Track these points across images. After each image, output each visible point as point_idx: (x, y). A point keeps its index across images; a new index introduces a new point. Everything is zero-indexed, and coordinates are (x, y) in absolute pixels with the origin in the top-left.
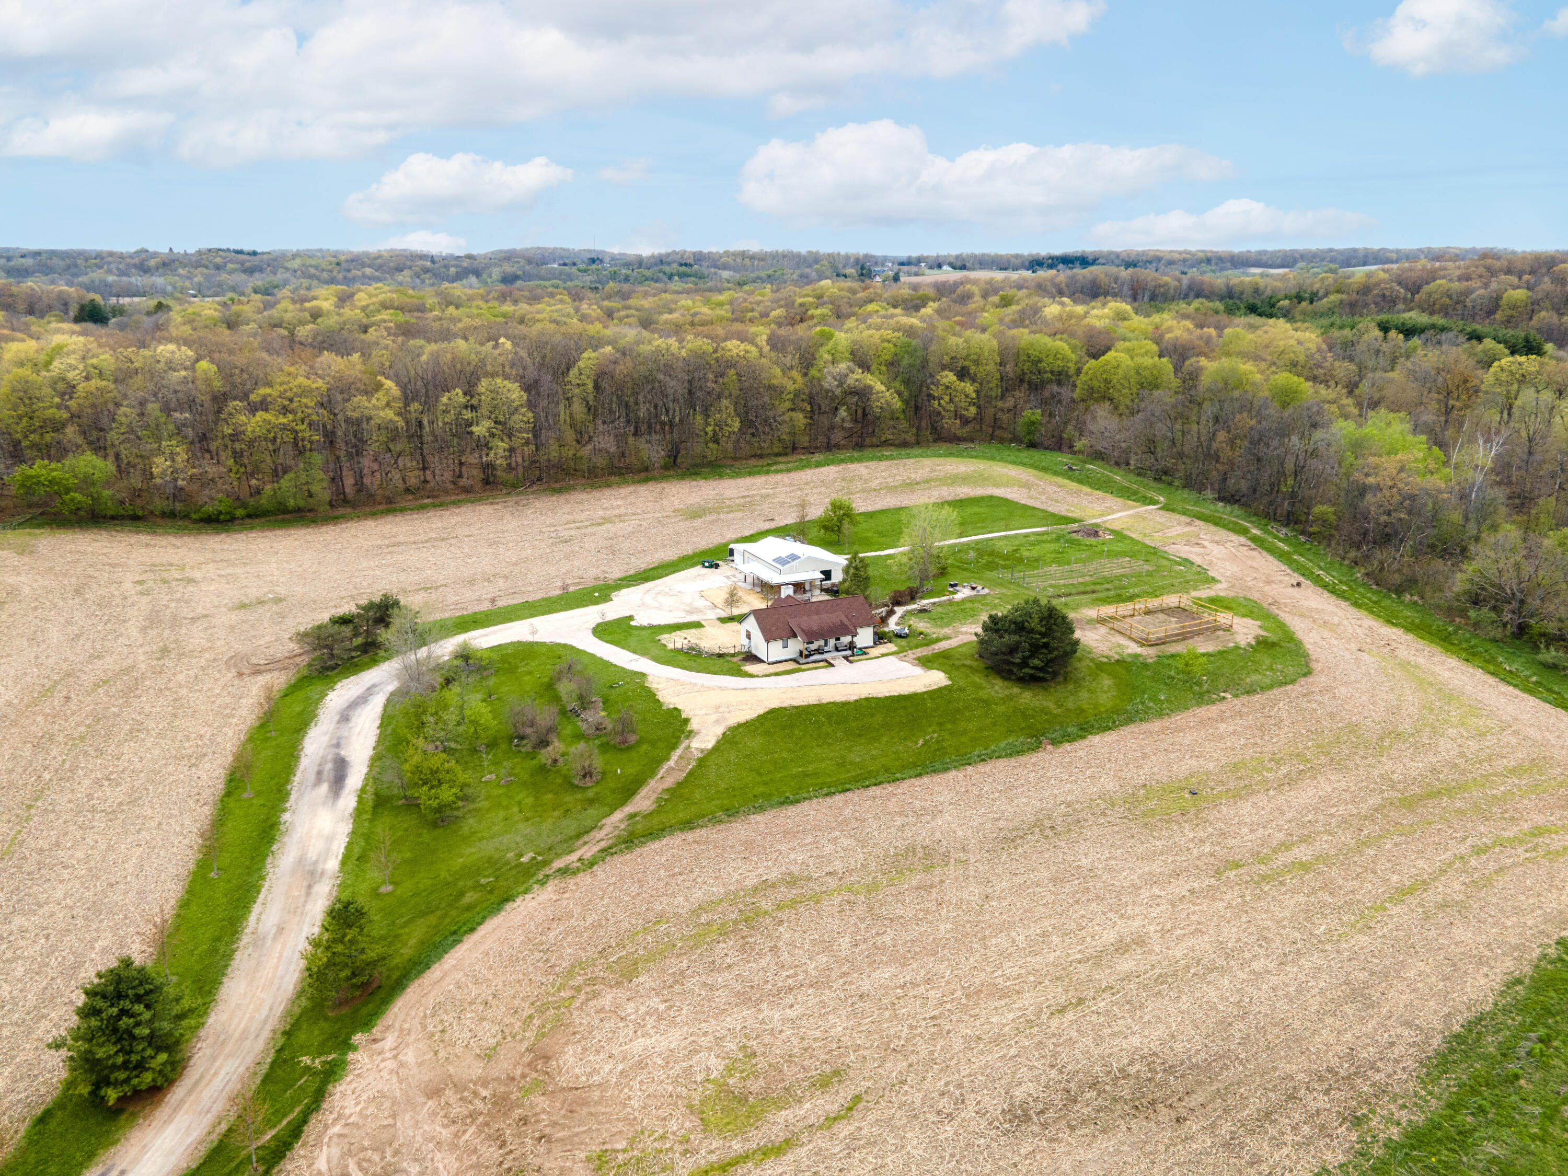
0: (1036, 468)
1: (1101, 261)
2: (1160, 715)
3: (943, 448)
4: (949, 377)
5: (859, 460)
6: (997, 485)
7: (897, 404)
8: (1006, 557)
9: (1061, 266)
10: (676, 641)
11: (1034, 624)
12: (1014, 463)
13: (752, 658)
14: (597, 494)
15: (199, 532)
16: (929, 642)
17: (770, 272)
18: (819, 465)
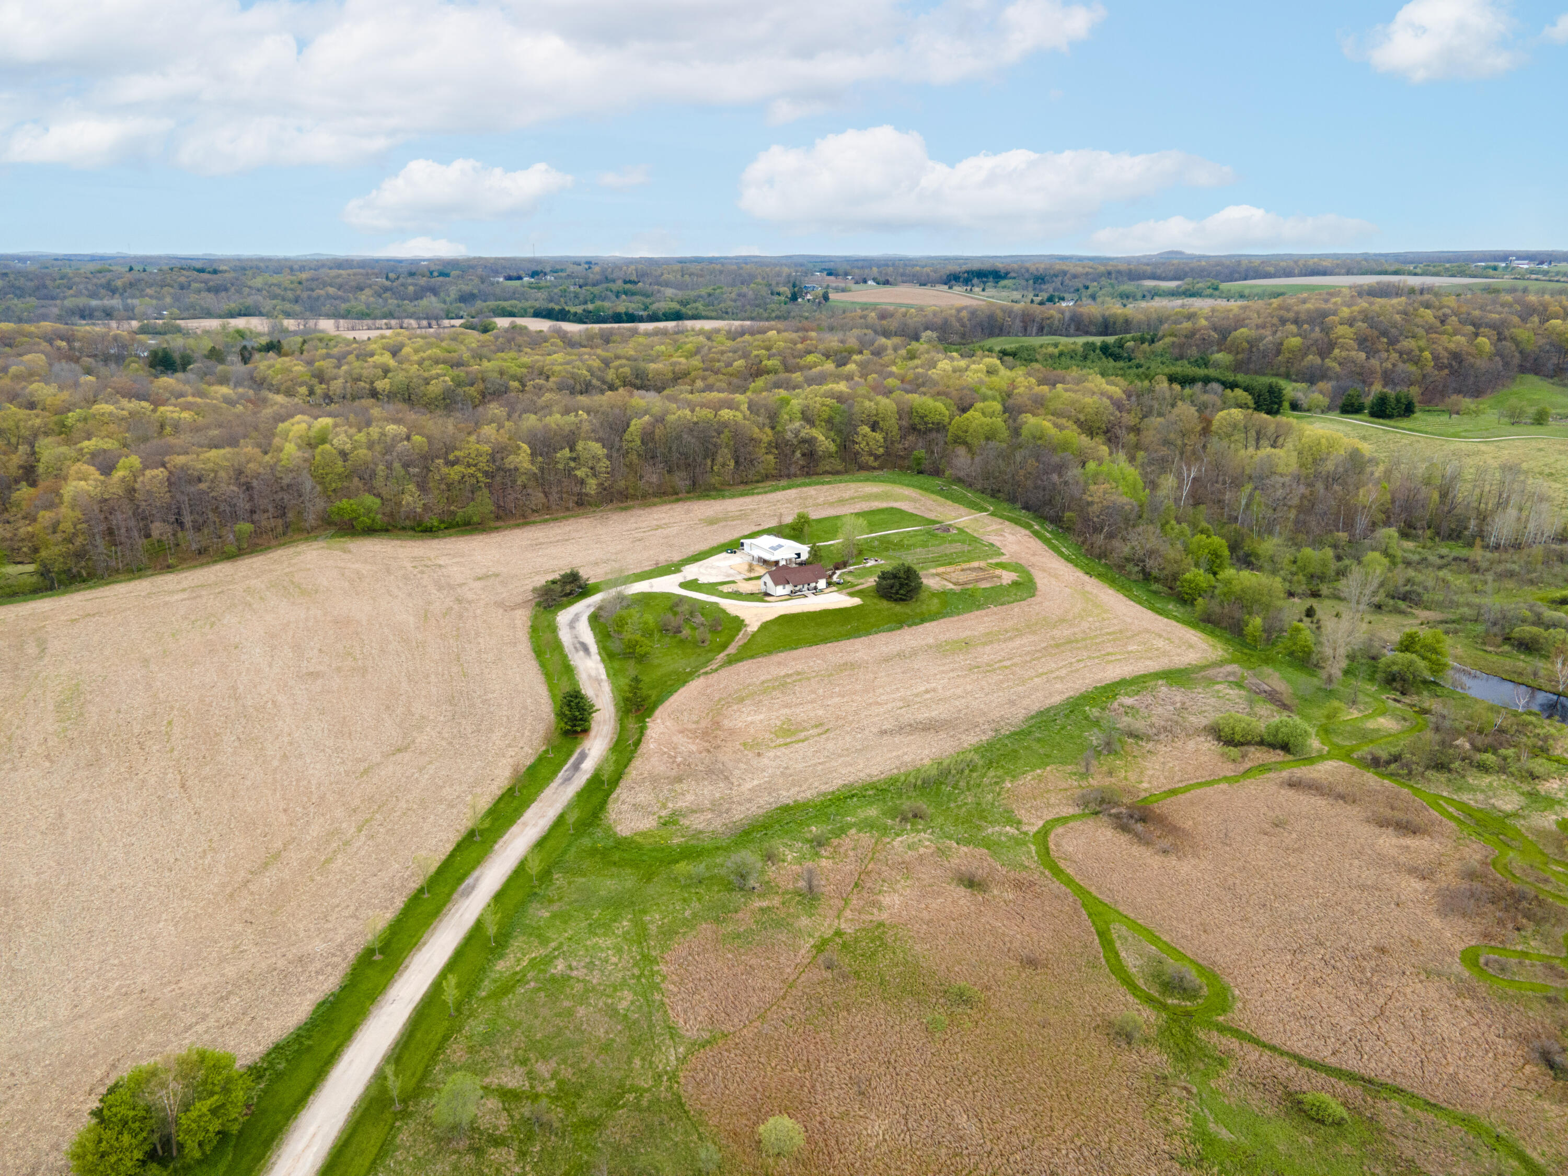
0: (921, 488)
1: (1013, 275)
2: (958, 614)
3: (864, 474)
4: (866, 429)
5: (809, 485)
6: (896, 501)
7: (833, 448)
8: (895, 545)
9: (975, 281)
10: (726, 589)
11: (902, 574)
12: (908, 485)
13: (767, 594)
14: (648, 510)
15: (422, 538)
16: (853, 586)
17: (709, 290)
18: (784, 489)
